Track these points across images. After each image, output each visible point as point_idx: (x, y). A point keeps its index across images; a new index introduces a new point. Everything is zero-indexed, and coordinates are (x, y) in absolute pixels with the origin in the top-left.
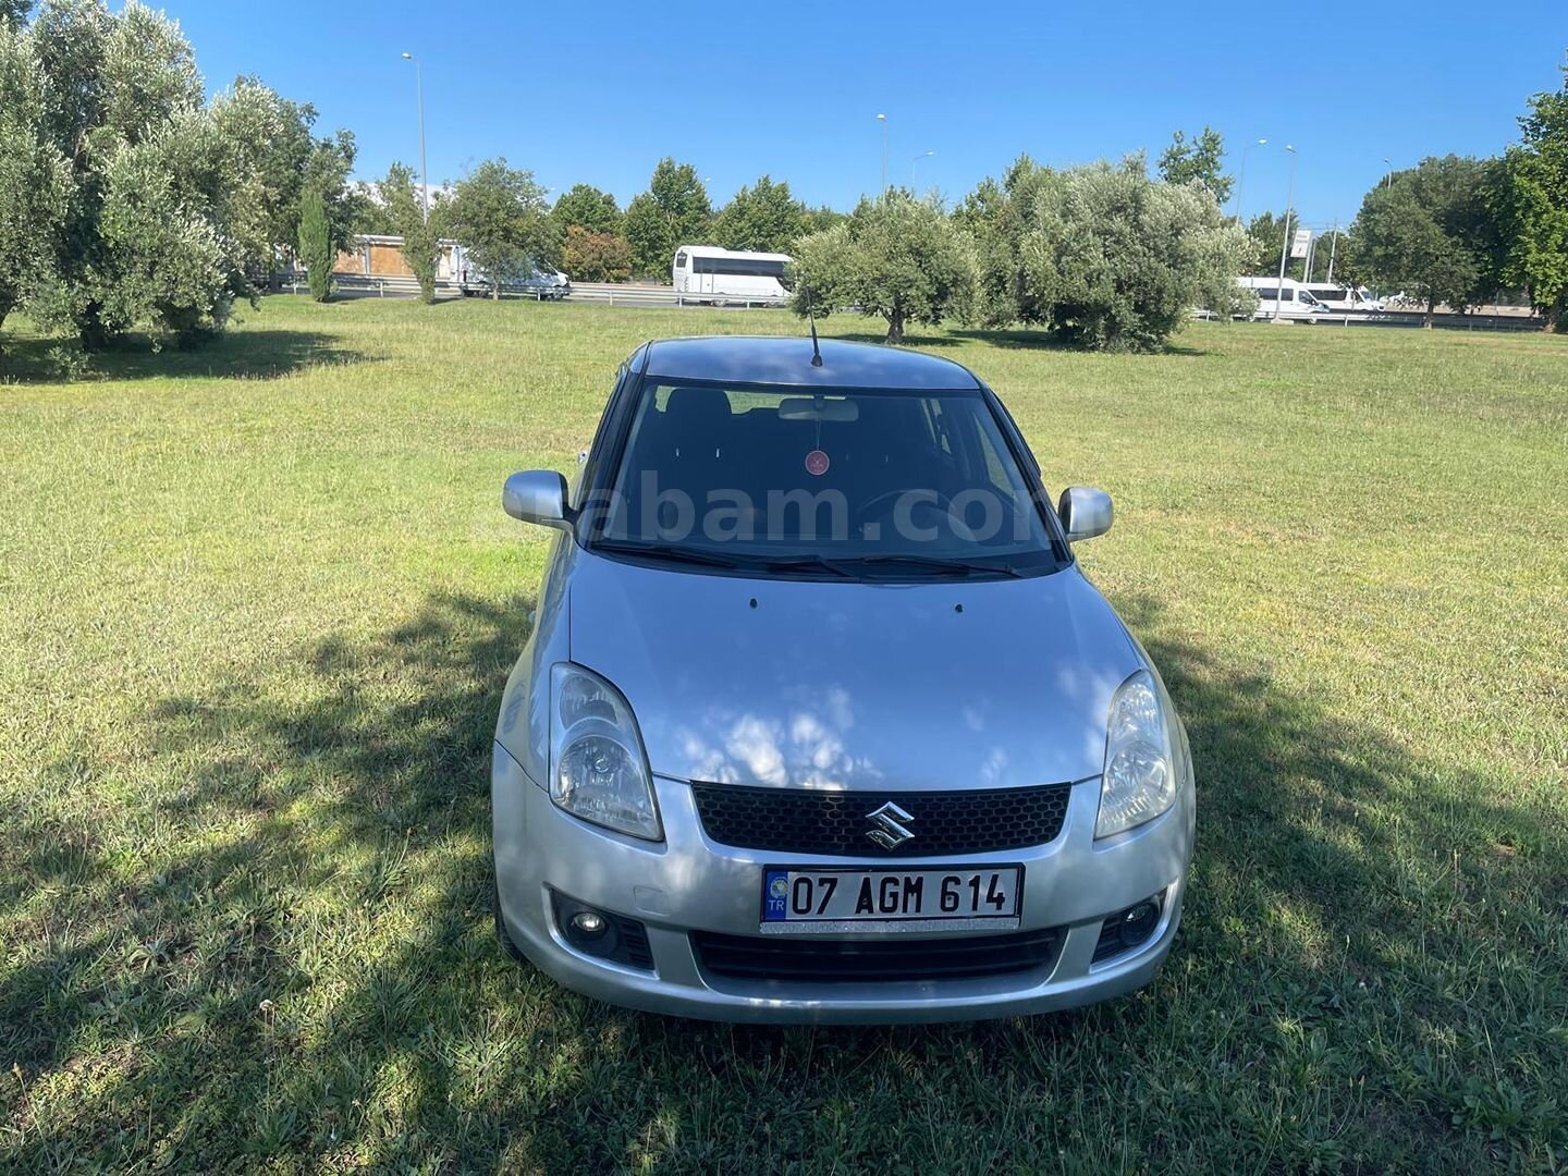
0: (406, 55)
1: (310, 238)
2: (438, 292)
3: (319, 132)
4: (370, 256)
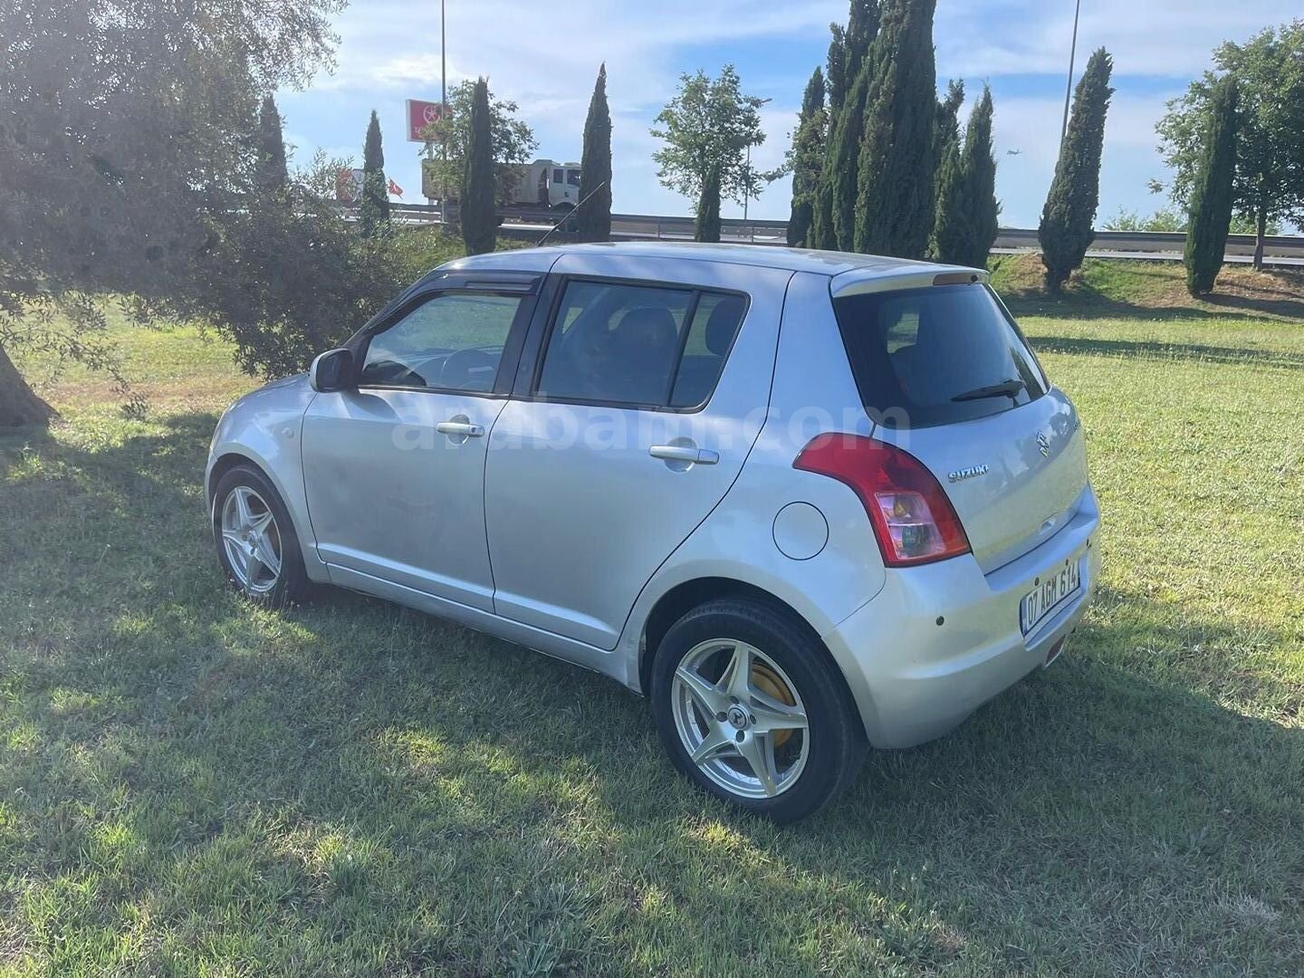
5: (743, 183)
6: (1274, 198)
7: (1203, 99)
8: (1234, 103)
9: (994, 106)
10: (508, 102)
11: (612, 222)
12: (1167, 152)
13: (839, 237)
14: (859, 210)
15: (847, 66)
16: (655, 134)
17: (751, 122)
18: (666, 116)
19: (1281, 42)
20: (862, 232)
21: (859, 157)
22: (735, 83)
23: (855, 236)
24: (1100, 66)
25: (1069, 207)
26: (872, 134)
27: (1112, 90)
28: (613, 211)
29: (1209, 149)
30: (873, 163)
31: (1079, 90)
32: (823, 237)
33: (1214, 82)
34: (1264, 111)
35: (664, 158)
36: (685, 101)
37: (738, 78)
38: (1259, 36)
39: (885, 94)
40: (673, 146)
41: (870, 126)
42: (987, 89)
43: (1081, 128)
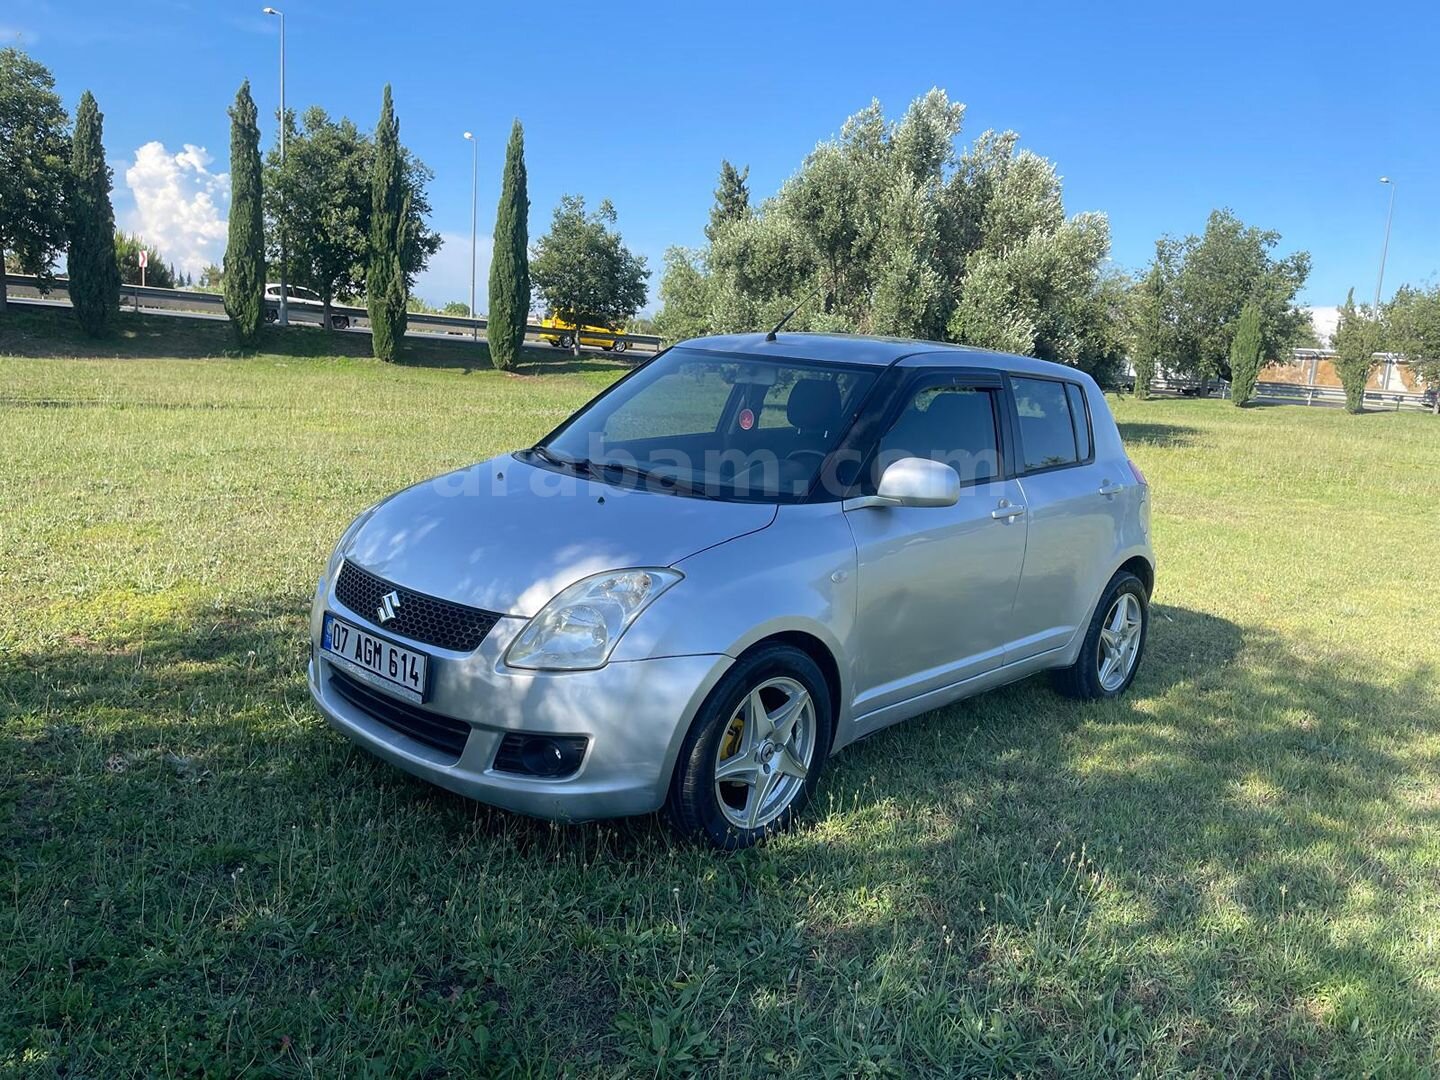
0: (1384, 179)
1: (1242, 349)
2: (1367, 404)
3: (1276, 255)
4: (1317, 368)
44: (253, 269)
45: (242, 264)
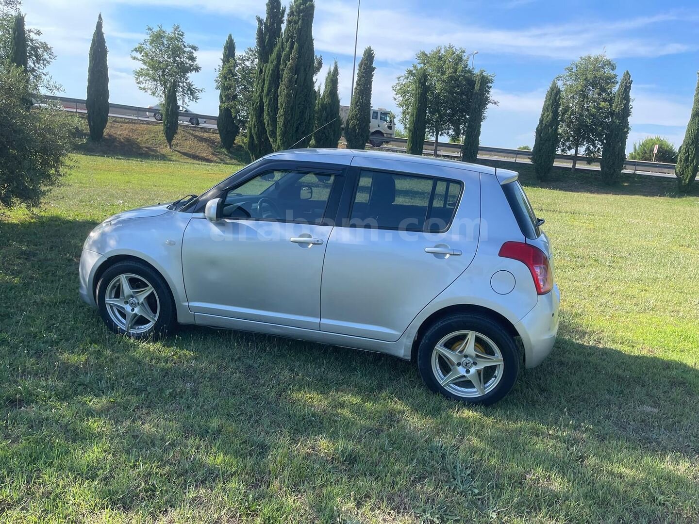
5: (189, 93)
6: (442, 124)
7: (412, 78)
8: (426, 80)
9: (339, 72)
10: (36, 30)
11: (110, 108)
12: (397, 101)
13: (268, 131)
14: (280, 117)
15: (267, 41)
16: (134, 58)
17: (192, 59)
18: (140, 50)
19: (444, 54)
20: (282, 129)
21: (279, 90)
22: (182, 35)
23: (277, 130)
24: (369, 56)
25: (358, 122)
26: (286, 79)
27: (374, 68)
28: (110, 101)
29: (416, 100)
30: (287, 94)
31: (360, 66)
32: (256, 129)
33: (417, 70)
34: (439, 86)
35: (139, 74)
36: (152, 42)
37: (183, 33)
38: (435, 50)
39: (293, 59)
40: (146, 67)
41: (286, 74)
42: (336, 63)
43: (362, 85)
44: (694, 152)
45: (688, 149)
